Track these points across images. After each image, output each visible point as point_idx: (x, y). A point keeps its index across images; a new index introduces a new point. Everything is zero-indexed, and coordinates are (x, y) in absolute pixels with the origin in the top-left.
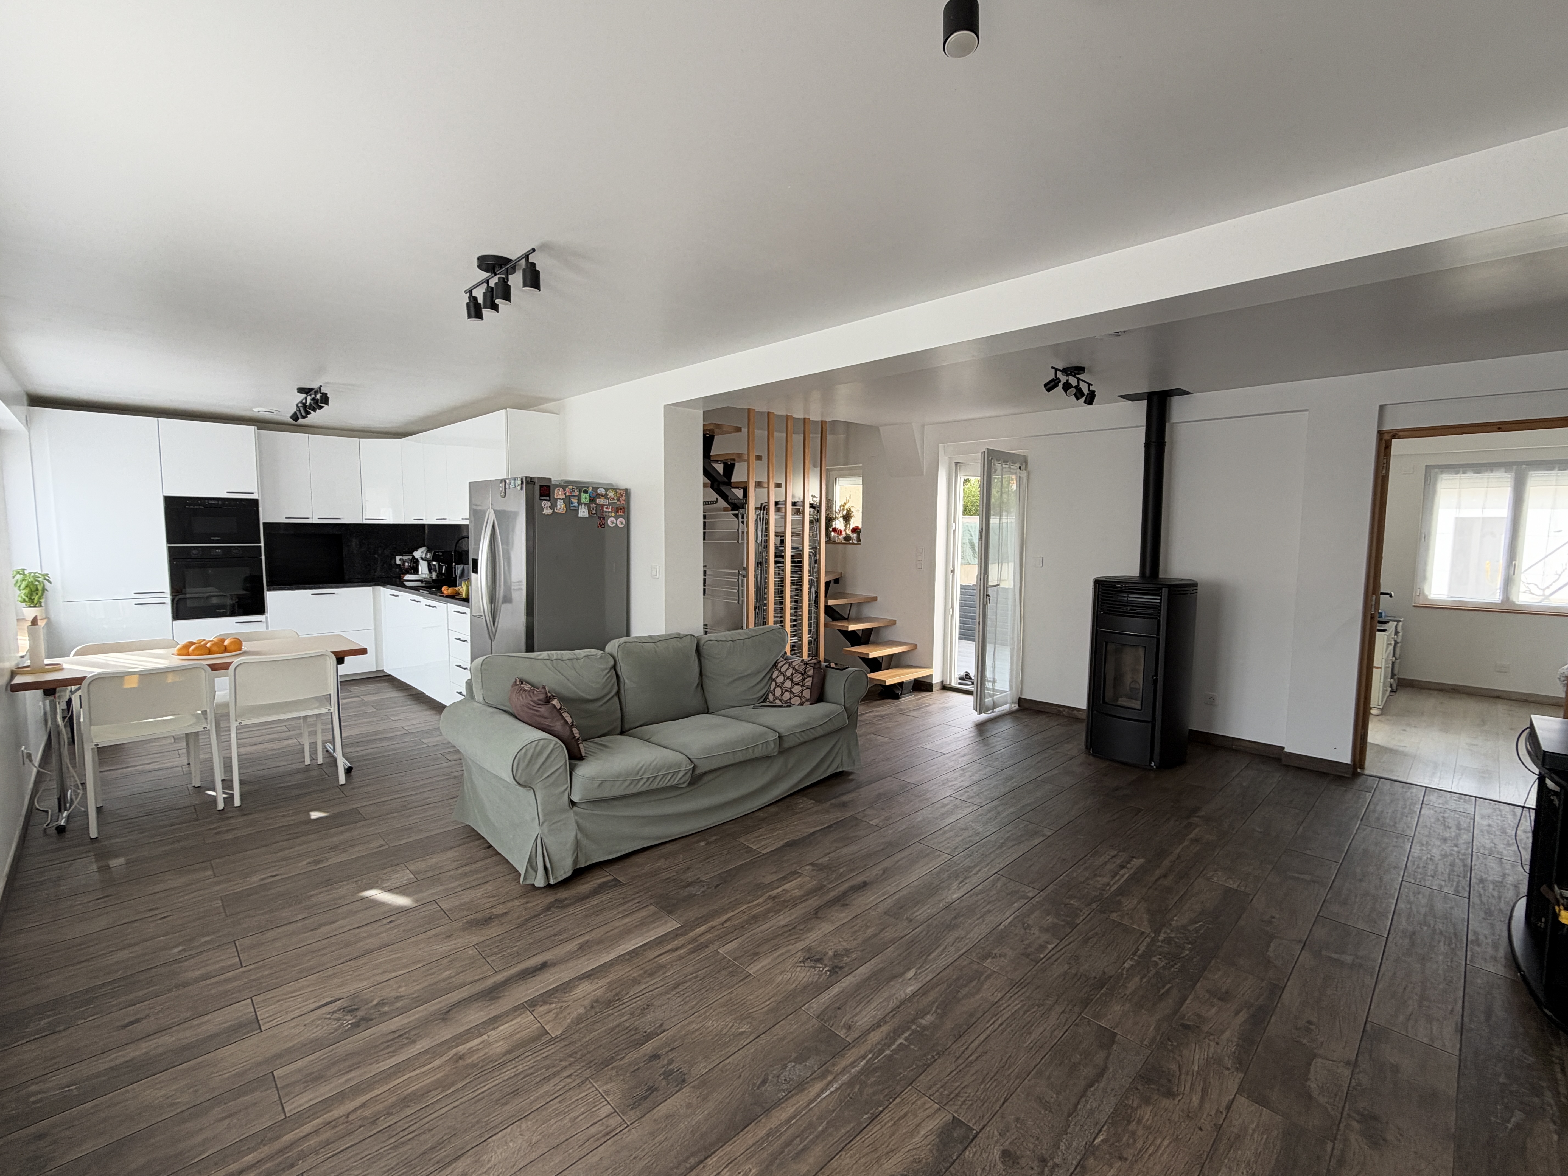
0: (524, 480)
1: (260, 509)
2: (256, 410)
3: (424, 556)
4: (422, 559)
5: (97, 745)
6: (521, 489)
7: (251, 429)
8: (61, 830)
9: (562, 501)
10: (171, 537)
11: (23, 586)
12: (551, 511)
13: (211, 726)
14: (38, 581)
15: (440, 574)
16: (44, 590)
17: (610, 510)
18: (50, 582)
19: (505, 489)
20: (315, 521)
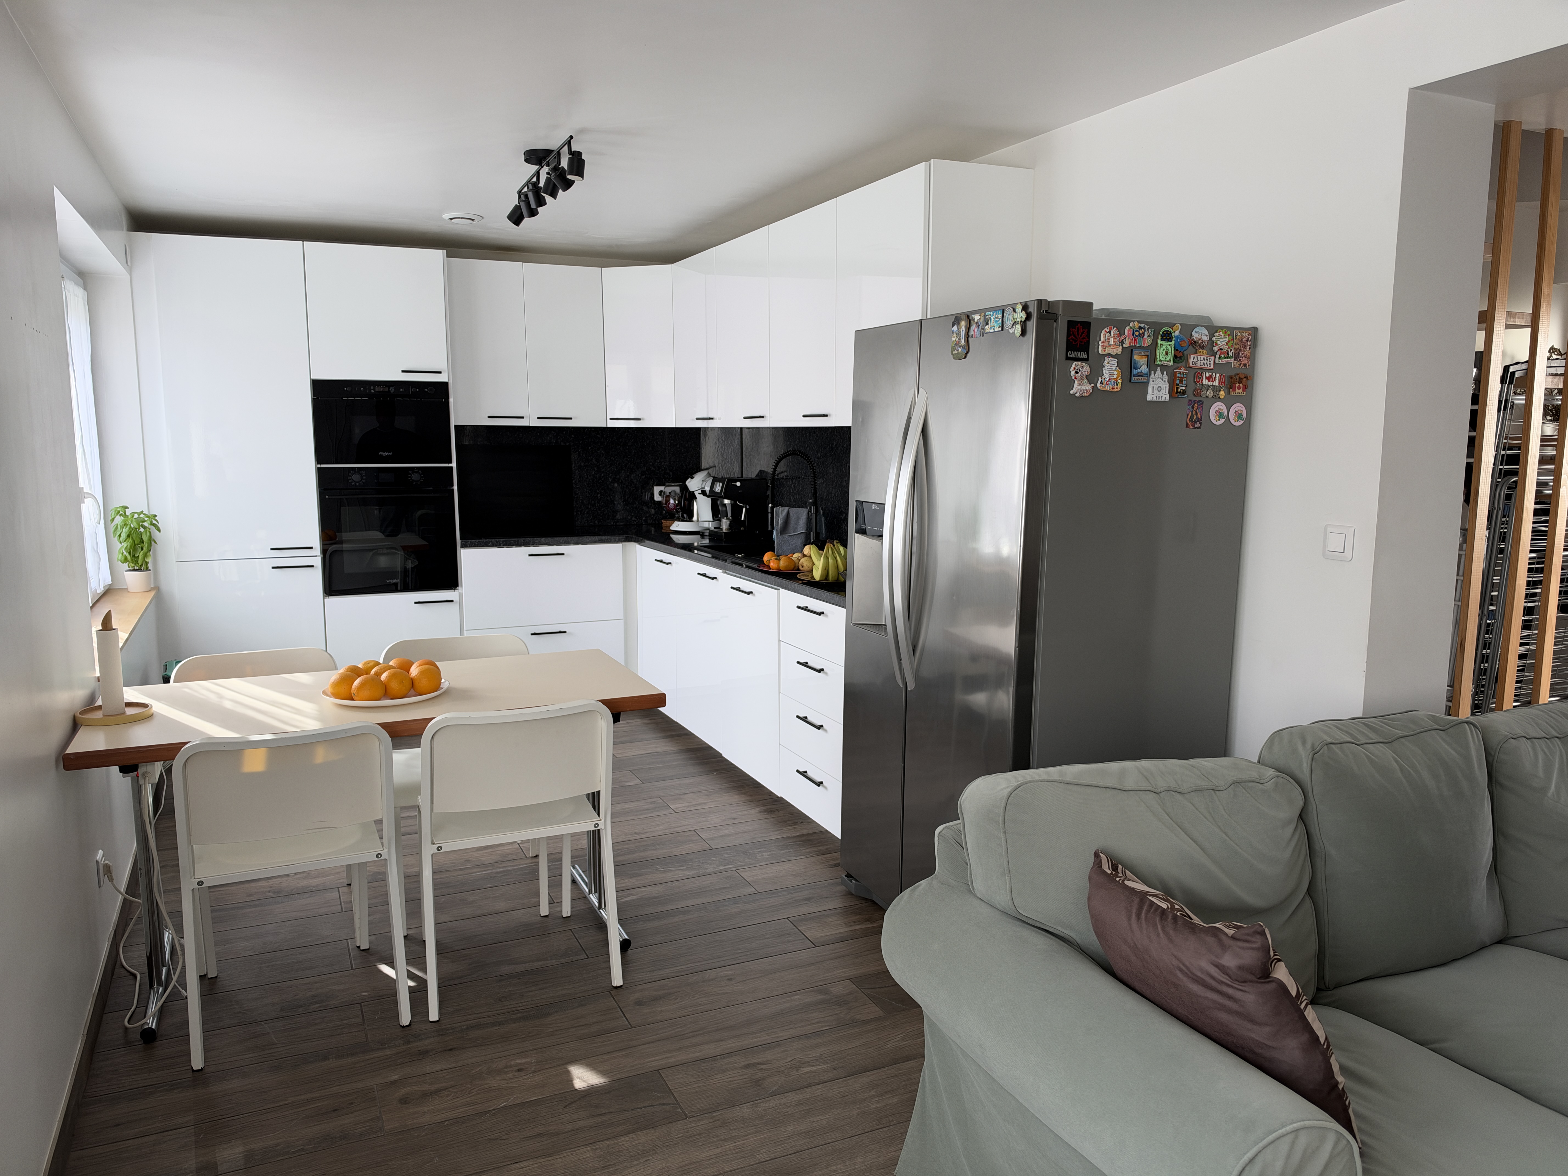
0: (1033, 309)
1: (451, 400)
2: (447, 216)
3: (707, 489)
4: (703, 493)
5: (200, 883)
6: (1024, 333)
7: (437, 255)
8: (149, 1036)
9: (1114, 362)
10: (322, 453)
11: (124, 536)
12: (1089, 388)
13: (389, 851)
14: (144, 527)
15: (735, 521)
16: (151, 540)
17: (1216, 383)
18: (159, 531)
19: (967, 336)
20: (532, 421)
